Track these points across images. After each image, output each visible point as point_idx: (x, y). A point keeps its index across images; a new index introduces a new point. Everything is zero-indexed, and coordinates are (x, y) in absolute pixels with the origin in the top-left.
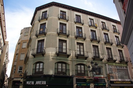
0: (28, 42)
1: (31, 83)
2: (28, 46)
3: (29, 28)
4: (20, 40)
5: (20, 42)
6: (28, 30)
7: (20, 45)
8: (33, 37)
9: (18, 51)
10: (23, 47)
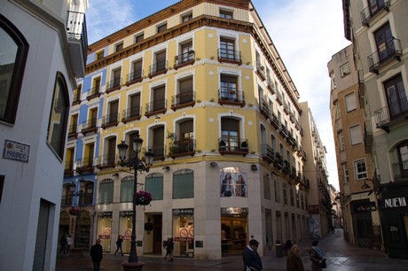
0: (356, 90)
1: (398, 203)
2: (362, 102)
3: (345, 50)
4: (336, 93)
5: (336, 98)
6: (347, 58)
7: (338, 103)
8: (365, 76)
9: (340, 121)
10: (349, 109)
